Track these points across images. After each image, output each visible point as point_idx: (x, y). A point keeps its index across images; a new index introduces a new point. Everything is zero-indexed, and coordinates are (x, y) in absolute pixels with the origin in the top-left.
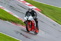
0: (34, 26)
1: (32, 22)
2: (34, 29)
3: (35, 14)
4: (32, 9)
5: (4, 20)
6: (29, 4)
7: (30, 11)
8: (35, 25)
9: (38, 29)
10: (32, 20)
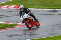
1: (30, 18)
2: (34, 24)
7: (22, 10)
8: (33, 20)
9: (38, 22)
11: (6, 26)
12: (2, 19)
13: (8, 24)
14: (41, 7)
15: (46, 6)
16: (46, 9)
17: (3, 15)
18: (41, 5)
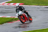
0: (26, 17)
3: (22, 8)
4: (19, 6)
5: (2, 24)
6: (13, 3)
7: (18, 8)
10: (22, 14)
11: (12, 20)
12: (9, 14)
13: (14, 18)
14: (40, 4)
15: (44, 4)
16: (44, 6)
17: (10, 11)
18: (40, 3)
